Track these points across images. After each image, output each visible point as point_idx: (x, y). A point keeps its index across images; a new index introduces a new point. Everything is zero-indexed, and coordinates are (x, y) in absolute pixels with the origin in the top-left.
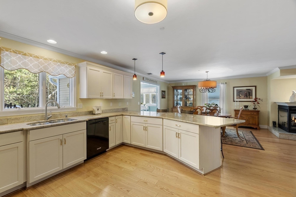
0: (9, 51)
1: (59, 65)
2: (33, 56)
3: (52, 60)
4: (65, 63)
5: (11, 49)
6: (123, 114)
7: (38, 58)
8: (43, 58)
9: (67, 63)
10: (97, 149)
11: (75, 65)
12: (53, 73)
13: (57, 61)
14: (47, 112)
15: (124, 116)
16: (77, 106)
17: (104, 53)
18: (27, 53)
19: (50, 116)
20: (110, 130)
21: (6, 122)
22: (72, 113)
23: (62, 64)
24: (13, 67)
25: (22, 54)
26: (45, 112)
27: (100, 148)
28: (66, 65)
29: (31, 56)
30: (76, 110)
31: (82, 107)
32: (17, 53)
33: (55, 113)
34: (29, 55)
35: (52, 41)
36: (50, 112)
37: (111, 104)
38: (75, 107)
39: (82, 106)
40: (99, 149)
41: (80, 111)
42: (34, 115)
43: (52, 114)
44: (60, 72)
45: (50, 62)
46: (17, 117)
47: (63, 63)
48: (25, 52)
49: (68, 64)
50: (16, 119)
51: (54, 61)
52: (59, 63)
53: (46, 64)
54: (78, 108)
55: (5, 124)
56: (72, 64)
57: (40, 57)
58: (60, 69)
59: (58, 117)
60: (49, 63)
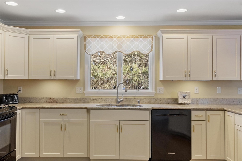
0: (91, 37)
1: (132, 41)
2: (108, 37)
3: (125, 37)
4: (139, 37)
5: (92, 35)
6: (225, 109)
7: (112, 38)
8: (117, 37)
9: (141, 36)
10: (169, 153)
11: (151, 37)
12: (126, 51)
13: (131, 37)
14: (119, 95)
15: (226, 112)
16: (156, 90)
17: (182, 11)
18: (103, 35)
19: (121, 100)
20: (194, 131)
21: (89, 101)
22: (148, 99)
23: (136, 39)
24: (93, 51)
25: (99, 37)
26: (116, 95)
27: (174, 153)
28: (141, 39)
29: (106, 38)
30: (154, 96)
31: (163, 93)
32: (96, 37)
33: (129, 98)
34: (105, 37)
35: (120, 18)
36: (121, 95)
37: (219, 90)
38: (153, 91)
39: (163, 91)
40: (171, 153)
41: (160, 97)
42: (109, 97)
43: (124, 97)
44: (134, 49)
45: (124, 39)
46: (96, 98)
47: (137, 37)
48: (101, 35)
49: (143, 37)
50: (96, 99)
51: (127, 37)
52: (132, 39)
53: (119, 43)
54: (158, 93)
55: (88, 103)
56: (148, 37)
57: (113, 37)
58: (134, 45)
59: (132, 102)
60: (122, 41)
